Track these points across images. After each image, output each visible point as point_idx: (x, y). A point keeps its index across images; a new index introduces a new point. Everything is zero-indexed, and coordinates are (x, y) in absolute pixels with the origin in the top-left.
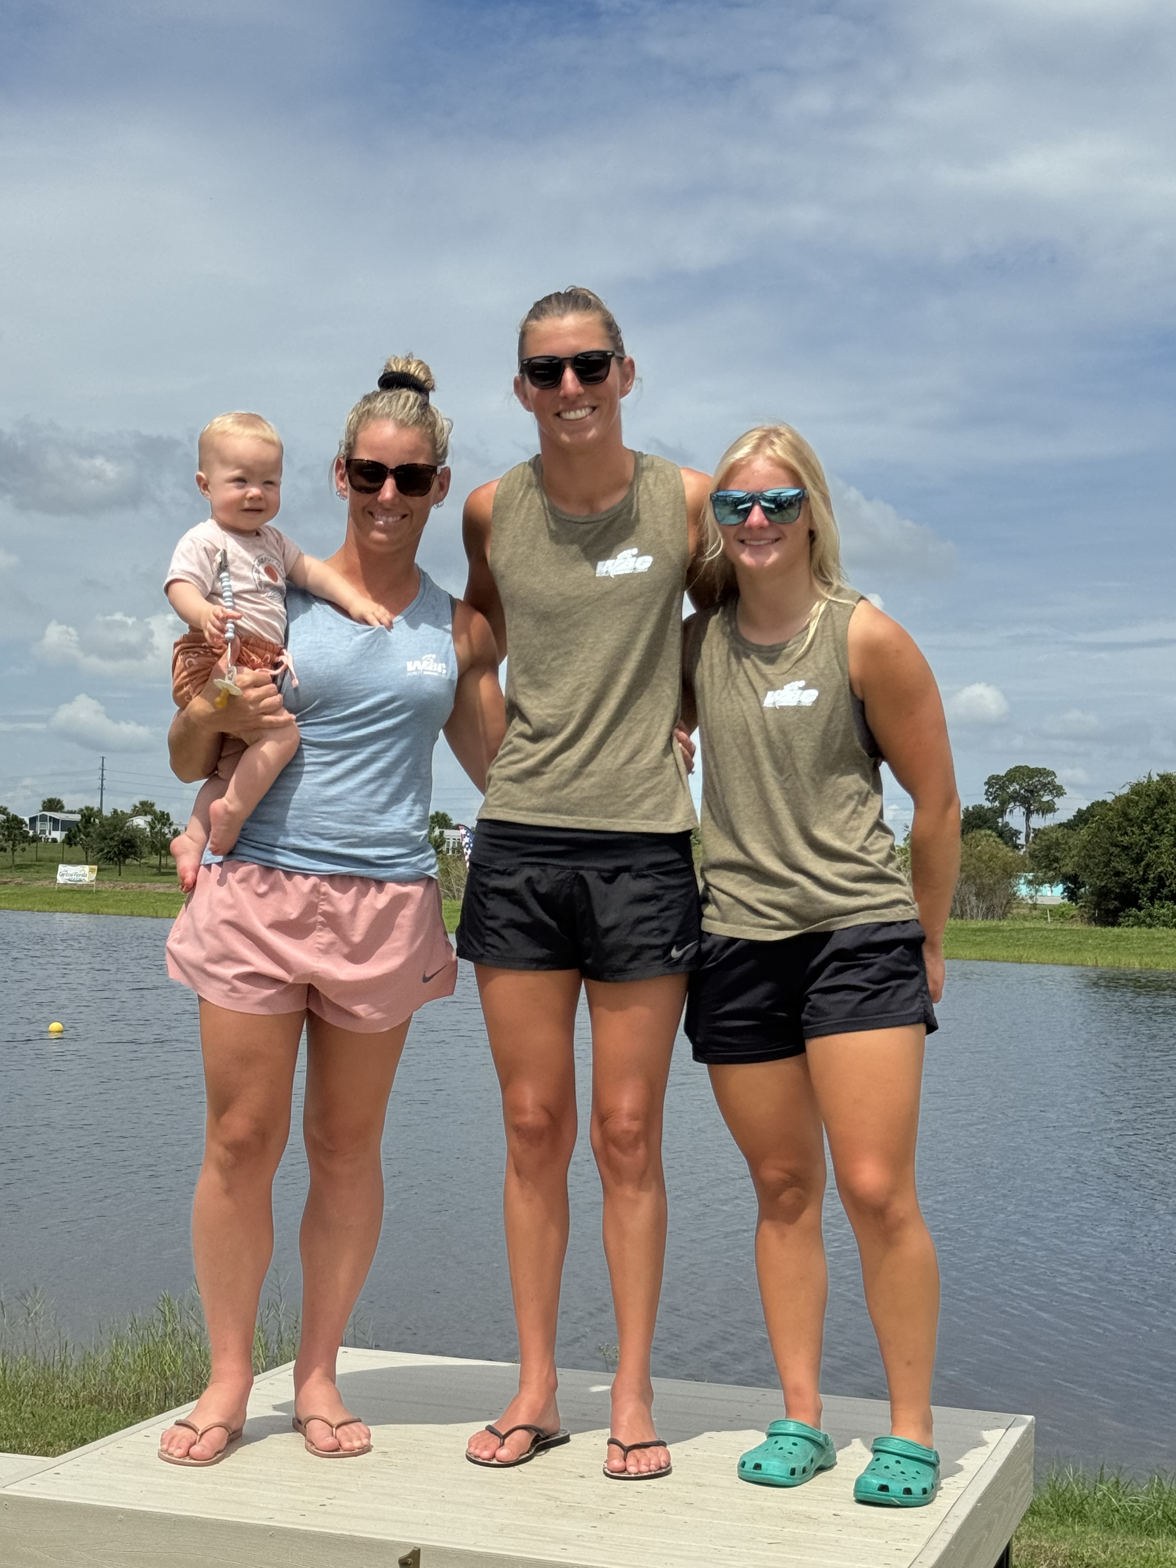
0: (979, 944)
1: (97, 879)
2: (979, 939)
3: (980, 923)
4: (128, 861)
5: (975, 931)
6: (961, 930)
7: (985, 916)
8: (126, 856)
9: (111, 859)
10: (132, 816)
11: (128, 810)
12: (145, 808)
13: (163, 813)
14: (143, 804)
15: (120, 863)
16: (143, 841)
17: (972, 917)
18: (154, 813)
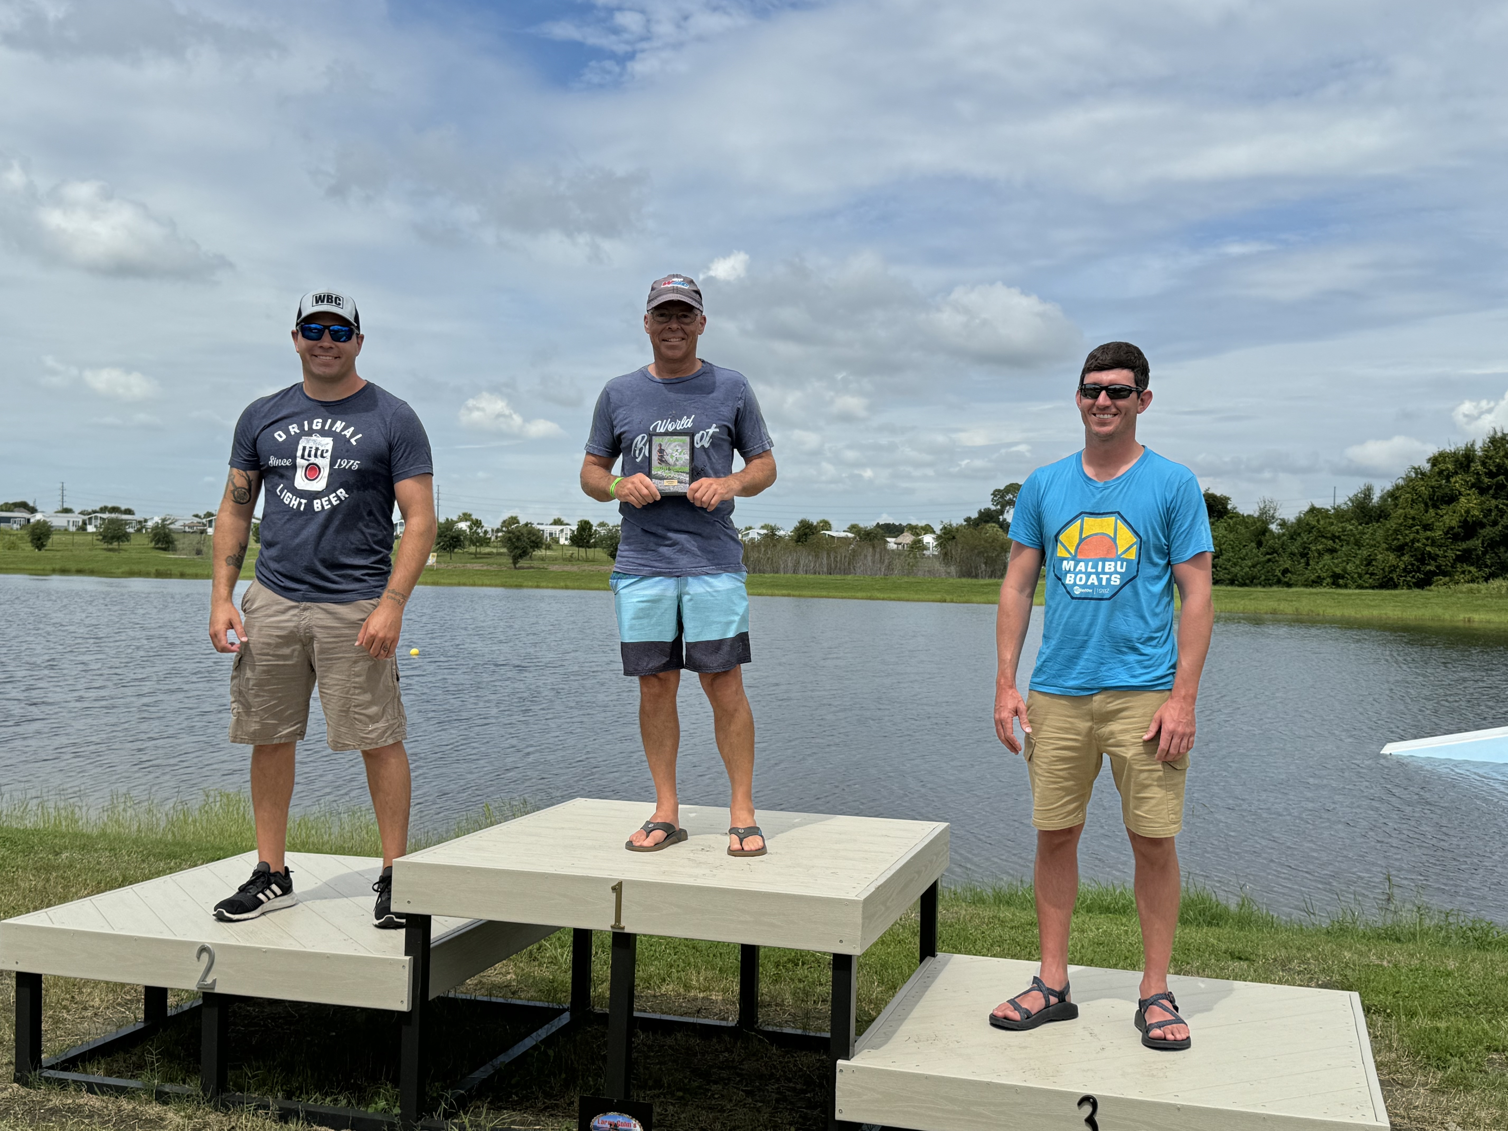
0: (986, 593)
1: (437, 562)
2: (986, 590)
3: (987, 581)
4: (456, 550)
5: (982, 585)
6: (975, 585)
7: (990, 577)
8: (455, 547)
9: (445, 549)
10: (457, 522)
11: (455, 519)
12: (466, 517)
13: (477, 520)
14: (465, 514)
15: (452, 552)
16: (465, 538)
17: (982, 577)
18: (472, 520)
